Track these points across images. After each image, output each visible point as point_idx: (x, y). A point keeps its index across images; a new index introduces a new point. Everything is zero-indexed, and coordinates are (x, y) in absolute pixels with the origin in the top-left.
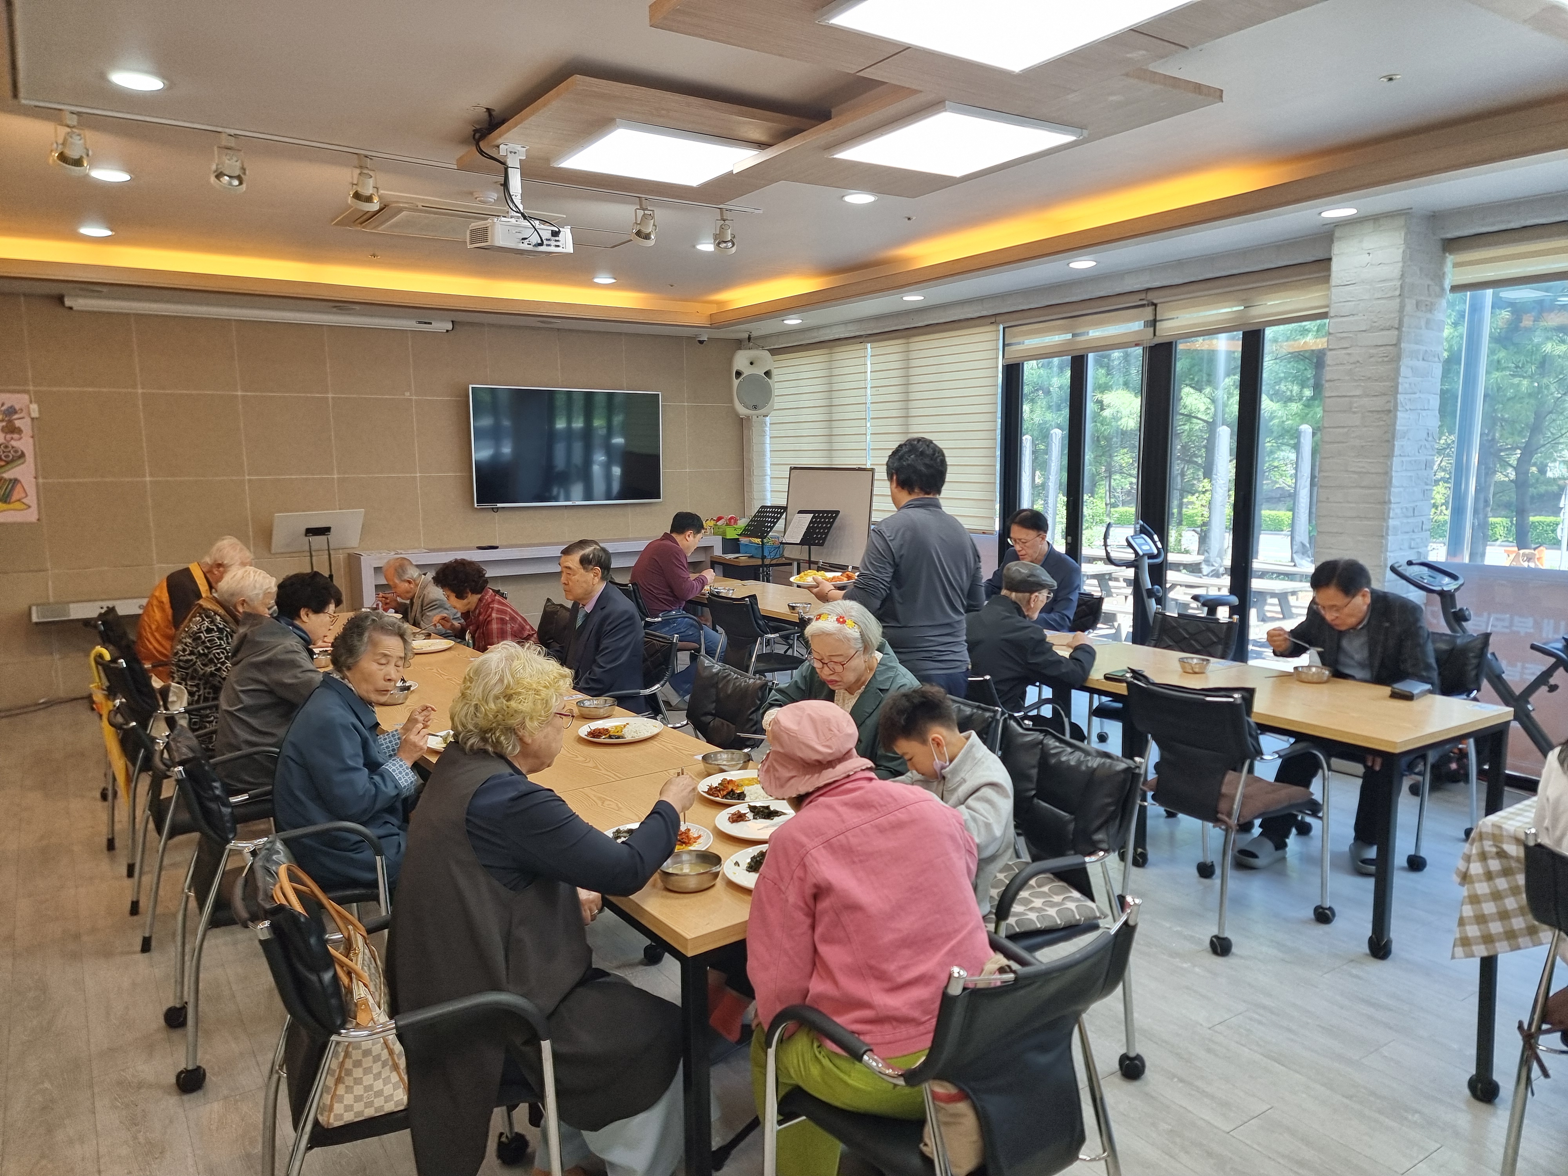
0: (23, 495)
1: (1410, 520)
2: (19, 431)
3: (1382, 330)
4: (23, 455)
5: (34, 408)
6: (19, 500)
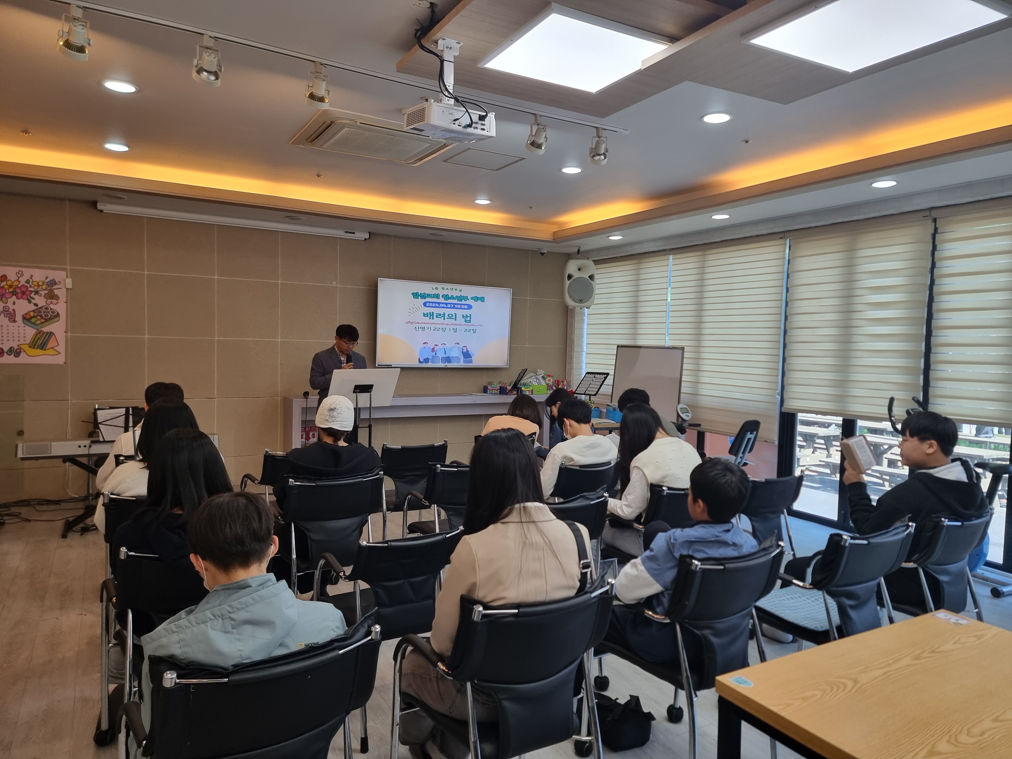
0: (57, 344)
2: (56, 297)
4: (58, 315)
5: (69, 283)
6: (52, 348)
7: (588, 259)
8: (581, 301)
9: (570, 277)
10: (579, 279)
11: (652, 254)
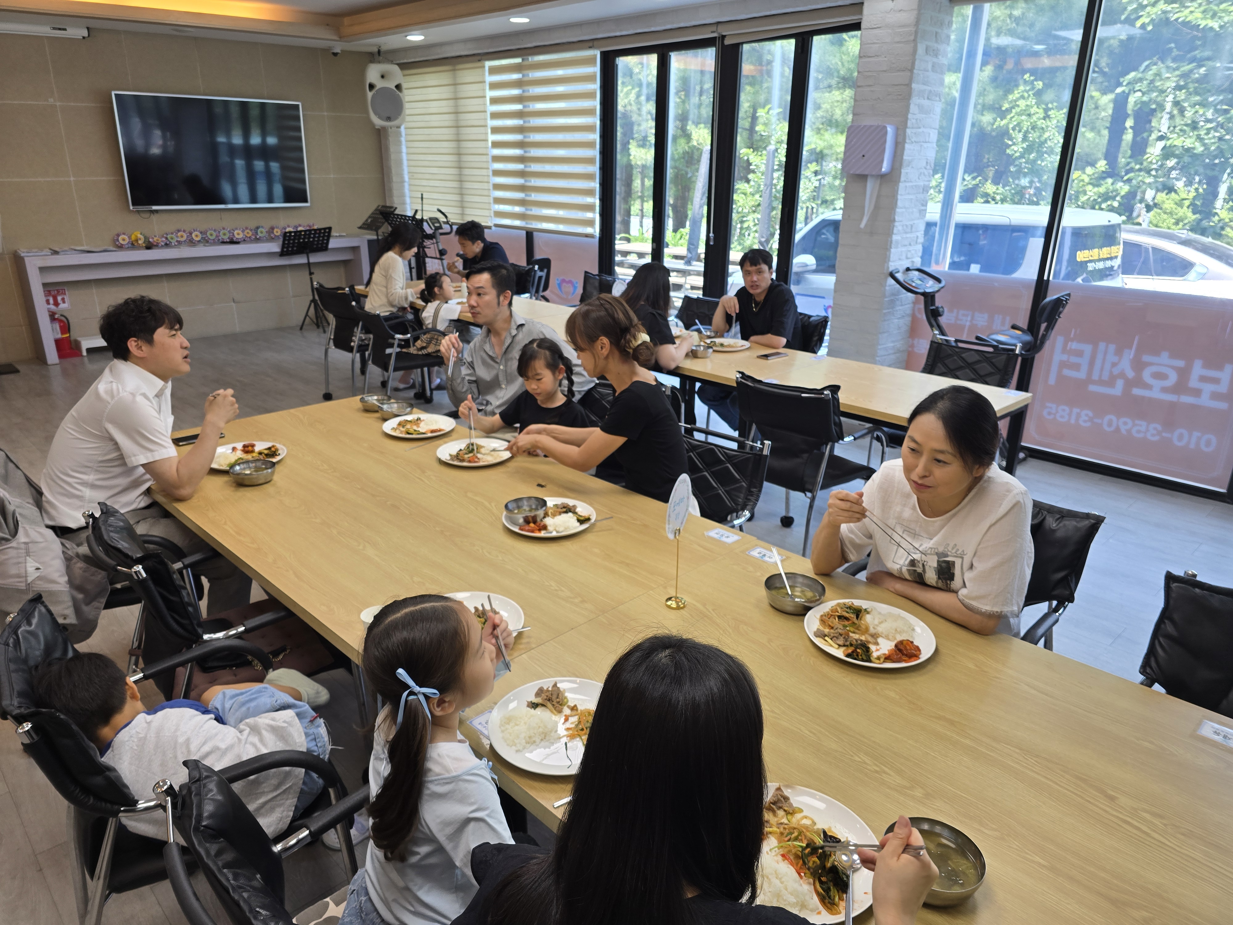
1: (908, 235)
3: (899, 71)
7: (392, 62)
8: (389, 119)
9: (371, 87)
10: (383, 89)
11: (465, 59)
